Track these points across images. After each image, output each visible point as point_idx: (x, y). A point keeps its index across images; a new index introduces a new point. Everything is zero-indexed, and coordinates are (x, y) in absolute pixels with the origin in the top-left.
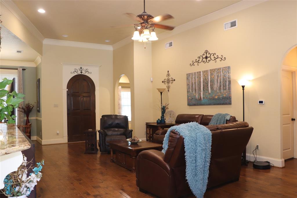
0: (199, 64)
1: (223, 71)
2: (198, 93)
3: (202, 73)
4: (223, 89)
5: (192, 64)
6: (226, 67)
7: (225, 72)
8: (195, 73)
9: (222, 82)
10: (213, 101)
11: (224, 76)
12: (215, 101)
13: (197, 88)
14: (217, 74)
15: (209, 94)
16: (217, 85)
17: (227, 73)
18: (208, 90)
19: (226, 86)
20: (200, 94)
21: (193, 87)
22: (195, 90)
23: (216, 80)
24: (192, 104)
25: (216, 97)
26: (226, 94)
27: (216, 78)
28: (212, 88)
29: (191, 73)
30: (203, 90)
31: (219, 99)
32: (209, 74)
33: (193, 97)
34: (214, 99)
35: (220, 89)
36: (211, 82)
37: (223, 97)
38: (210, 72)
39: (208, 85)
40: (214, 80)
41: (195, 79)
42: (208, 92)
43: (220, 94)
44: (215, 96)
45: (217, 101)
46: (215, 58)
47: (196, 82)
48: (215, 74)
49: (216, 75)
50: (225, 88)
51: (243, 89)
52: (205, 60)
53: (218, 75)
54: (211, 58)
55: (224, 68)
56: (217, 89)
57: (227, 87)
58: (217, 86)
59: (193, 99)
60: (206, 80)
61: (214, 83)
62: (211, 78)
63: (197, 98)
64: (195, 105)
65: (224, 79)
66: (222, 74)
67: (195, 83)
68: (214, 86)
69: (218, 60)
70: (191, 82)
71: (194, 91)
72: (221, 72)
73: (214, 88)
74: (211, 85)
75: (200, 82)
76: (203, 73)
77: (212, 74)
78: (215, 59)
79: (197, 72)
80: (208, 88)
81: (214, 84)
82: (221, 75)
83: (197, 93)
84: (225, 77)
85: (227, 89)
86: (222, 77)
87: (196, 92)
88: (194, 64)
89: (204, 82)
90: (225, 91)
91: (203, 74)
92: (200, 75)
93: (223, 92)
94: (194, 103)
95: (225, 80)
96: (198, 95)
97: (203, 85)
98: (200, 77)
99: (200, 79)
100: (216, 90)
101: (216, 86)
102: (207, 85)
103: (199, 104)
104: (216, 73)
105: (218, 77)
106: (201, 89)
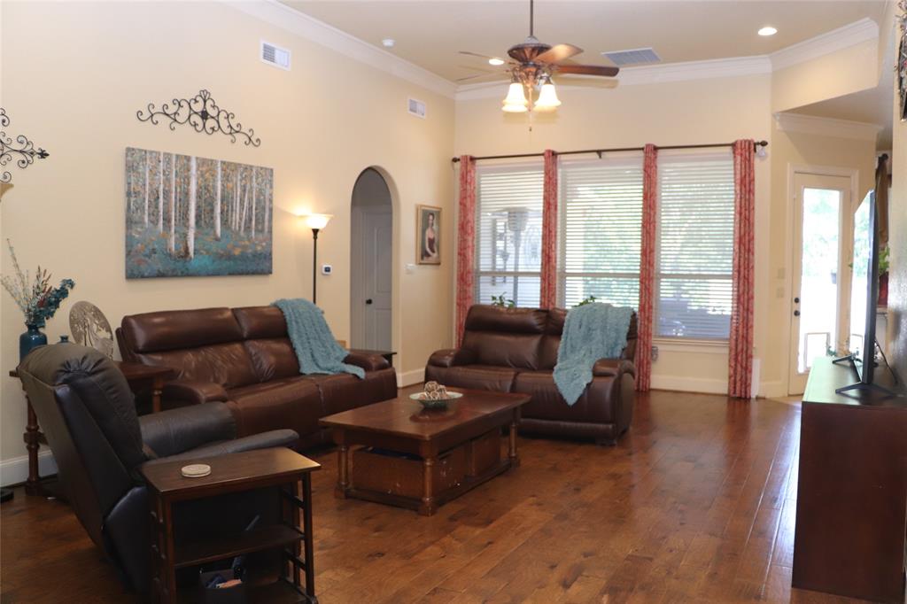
0: (175, 125)
1: (257, 179)
2: (175, 232)
3: (193, 164)
4: (257, 230)
5: (146, 115)
6: (266, 169)
7: (263, 180)
8: (167, 156)
9: (254, 208)
10: (228, 263)
11: (261, 192)
12: (232, 262)
13: (173, 214)
14: (241, 181)
15: (217, 239)
16: (241, 214)
17: (268, 186)
18: (213, 226)
19: (263, 222)
20: (185, 235)
21: (157, 207)
22: (167, 220)
23: (238, 199)
24: (149, 271)
25: (237, 252)
26: (264, 244)
27: (239, 193)
28: (227, 221)
29: (151, 152)
30: (197, 223)
31: (243, 257)
32: (219, 177)
33: (156, 246)
34: (230, 257)
35: (248, 228)
36: (222, 203)
37: (256, 251)
38: (222, 170)
39: (212, 211)
40: (232, 198)
41: (167, 180)
42: (212, 232)
43: (247, 243)
44: (234, 247)
45: (239, 262)
46: (231, 128)
47: (170, 191)
48: (237, 178)
49: (239, 183)
50: (260, 227)
51: (315, 238)
52: (197, 119)
53: (245, 186)
54: (218, 122)
55: (262, 168)
56: (240, 227)
57: (266, 224)
58: (241, 219)
59: (154, 251)
60: (209, 191)
61: (232, 207)
62: (223, 190)
63: (173, 249)
64: (161, 275)
65: (258, 202)
66: (254, 184)
67: (167, 193)
68: (232, 216)
69: (241, 138)
70: (150, 185)
71: (161, 222)
72: (254, 180)
73: (232, 222)
74: (222, 213)
75: (187, 194)
76: (198, 166)
77: (226, 178)
78: (233, 131)
79: (177, 156)
80: (212, 218)
81: (232, 210)
82: (251, 188)
83: (173, 231)
84: (262, 198)
85: (266, 230)
86: (254, 193)
87: (170, 227)
88: (155, 119)
89: (199, 196)
90: (260, 236)
91: (198, 170)
92: (189, 170)
93: (256, 239)
94: (160, 267)
95: (263, 203)
96: (176, 239)
97: (198, 208)
98: (188, 178)
99: (189, 184)
100: (237, 228)
101: (237, 218)
102: (209, 208)
103: (180, 274)
104: (239, 177)
105: (244, 191)
106: (188, 220)
